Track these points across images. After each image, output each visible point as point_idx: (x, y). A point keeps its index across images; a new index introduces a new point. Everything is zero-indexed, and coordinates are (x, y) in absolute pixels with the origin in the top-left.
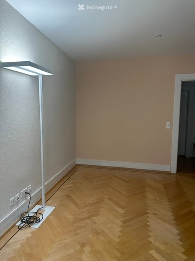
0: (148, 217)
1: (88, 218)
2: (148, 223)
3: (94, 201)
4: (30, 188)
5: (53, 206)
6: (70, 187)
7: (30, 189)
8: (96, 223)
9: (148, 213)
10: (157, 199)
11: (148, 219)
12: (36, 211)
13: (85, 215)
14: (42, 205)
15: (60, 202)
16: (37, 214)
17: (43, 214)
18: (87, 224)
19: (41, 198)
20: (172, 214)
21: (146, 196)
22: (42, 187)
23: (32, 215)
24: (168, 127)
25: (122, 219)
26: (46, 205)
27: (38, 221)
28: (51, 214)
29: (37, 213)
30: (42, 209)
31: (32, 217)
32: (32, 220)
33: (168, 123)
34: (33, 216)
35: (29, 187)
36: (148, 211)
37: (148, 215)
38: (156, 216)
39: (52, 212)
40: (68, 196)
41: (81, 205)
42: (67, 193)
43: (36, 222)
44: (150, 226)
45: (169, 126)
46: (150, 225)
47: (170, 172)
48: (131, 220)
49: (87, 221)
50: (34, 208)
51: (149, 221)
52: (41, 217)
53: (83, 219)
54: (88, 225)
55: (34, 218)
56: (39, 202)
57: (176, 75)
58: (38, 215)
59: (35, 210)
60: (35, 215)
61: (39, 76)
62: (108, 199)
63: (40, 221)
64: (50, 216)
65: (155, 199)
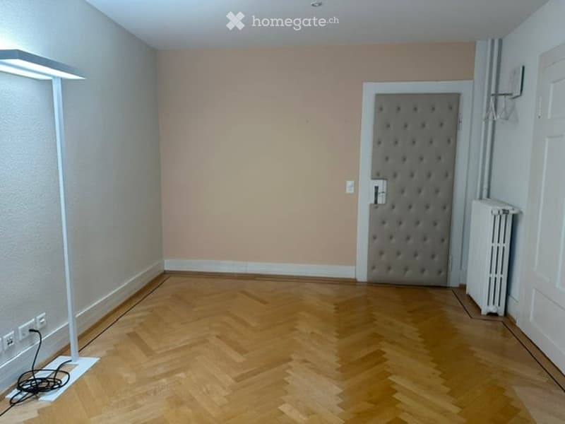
0: (290, 367)
1: (167, 375)
2: (286, 379)
3: (187, 343)
4: (41, 319)
5: (94, 357)
6: (140, 317)
7: (42, 323)
8: (180, 384)
9: (290, 360)
10: (317, 331)
11: (288, 371)
12: (56, 369)
13: (161, 370)
14: (70, 355)
15: (112, 348)
16: (58, 373)
17: (70, 373)
18: (161, 387)
19: (66, 344)
20: (339, 359)
21: (297, 327)
22: (69, 322)
23: (45, 376)
24: (351, 190)
25: (237, 374)
26: (80, 356)
27: (57, 386)
28: (87, 371)
29: (57, 371)
30: (70, 363)
31: (45, 379)
32: (44, 384)
33: (350, 183)
34: (47, 378)
35: (38, 317)
36: (293, 356)
37: (290, 364)
38: (306, 364)
39: (92, 367)
40: (133, 336)
41: (159, 352)
42: (131, 330)
43: (52, 388)
44: (288, 383)
45: (353, 188)
46: (289, 381)
47: (356, 279)
48: (255, 375)
49: (164, 380)
50: (53, 362)
51: (288, 375)
52: (64, 379)
53: (155, 379)
54: (162, 389)
55: (49, 382)
56: (65, 351)
57: (365, 84)
58: (59, 376)
59: (54, 365)
60: (53, 376)
61: (53, 82)
62: (217, 337)
63: (60, 387)
64: (84, 377)
65: (312, 333)
